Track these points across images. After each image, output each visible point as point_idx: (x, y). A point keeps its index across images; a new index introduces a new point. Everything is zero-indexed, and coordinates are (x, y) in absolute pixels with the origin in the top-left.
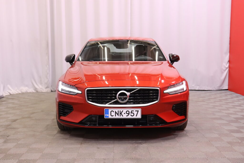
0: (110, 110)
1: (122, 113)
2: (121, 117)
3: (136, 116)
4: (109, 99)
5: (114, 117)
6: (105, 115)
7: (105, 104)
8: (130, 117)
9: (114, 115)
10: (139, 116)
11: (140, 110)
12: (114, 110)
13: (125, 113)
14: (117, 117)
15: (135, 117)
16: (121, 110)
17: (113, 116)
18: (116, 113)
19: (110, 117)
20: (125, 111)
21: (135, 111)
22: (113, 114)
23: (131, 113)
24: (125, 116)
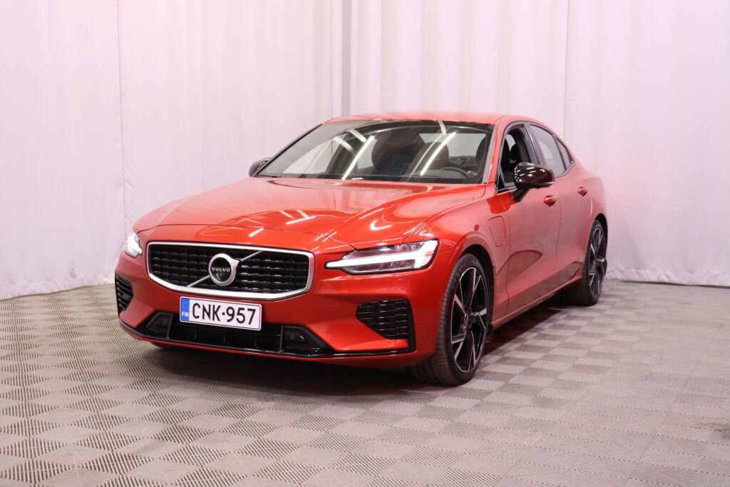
0: (192, 302)
1: (218, 313)
2: (215, 322)
3: (250, 323)
4: (194, 273)
5: (200, 321)
6: (183, 314)
7: (185, 285)
8: (234, 324)
9: (201, 316)
10: (256, 325)
11: (258, 308)
12: (202, 302)
13: (223, 314)
14: (207, 321)
15: (245, 325)
16: (216, 303)
17: (198, 317)
18: (204, 309)
19: (192, 319)
20: (224, 306)
21: (246, 309)
23: (239, 314)
24: (223, 321)
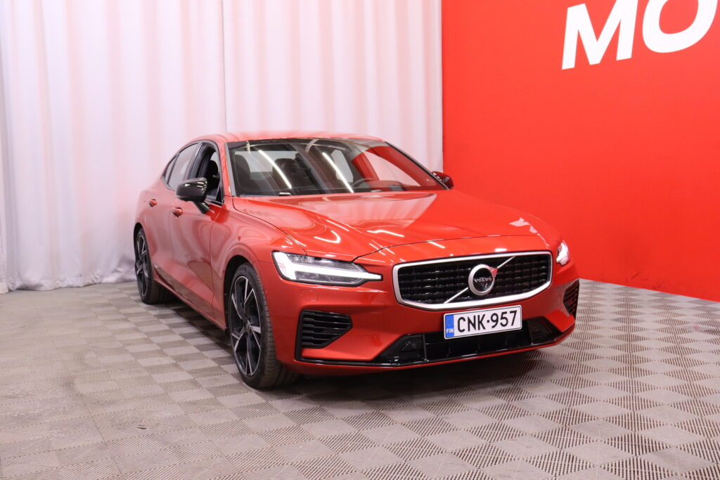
0: (456, 317)
2: (482, 331)
3: (512, 324)
5: (466, 333)
8: (499, 328)
9: (467, 329)
11: (518, 309)
12: (466, 315)
13: (488, 321)
14: (474, 332)
15: (509, 327)
17: (464, 330)
18: (469, 321)
19: (457, 334)
20: (488, 314)
22: (464, 325)
23: (502, 318)
24: (489, 328)
